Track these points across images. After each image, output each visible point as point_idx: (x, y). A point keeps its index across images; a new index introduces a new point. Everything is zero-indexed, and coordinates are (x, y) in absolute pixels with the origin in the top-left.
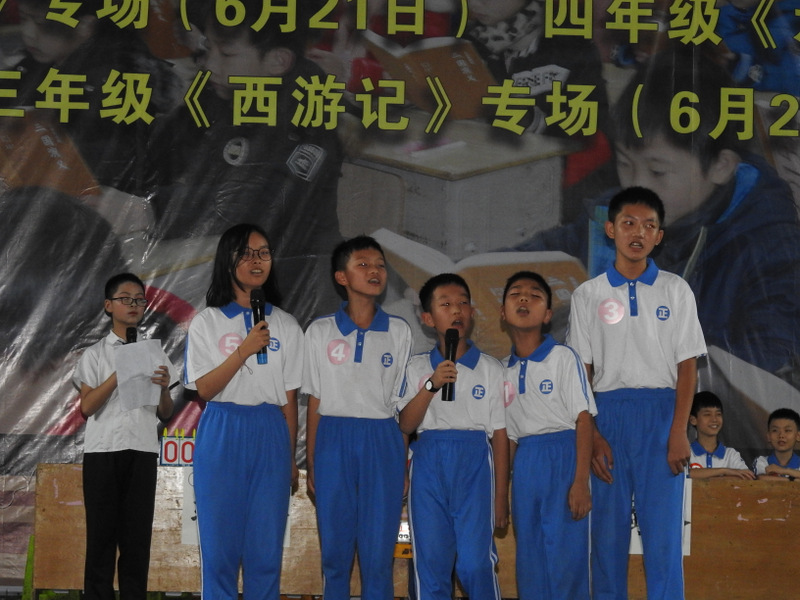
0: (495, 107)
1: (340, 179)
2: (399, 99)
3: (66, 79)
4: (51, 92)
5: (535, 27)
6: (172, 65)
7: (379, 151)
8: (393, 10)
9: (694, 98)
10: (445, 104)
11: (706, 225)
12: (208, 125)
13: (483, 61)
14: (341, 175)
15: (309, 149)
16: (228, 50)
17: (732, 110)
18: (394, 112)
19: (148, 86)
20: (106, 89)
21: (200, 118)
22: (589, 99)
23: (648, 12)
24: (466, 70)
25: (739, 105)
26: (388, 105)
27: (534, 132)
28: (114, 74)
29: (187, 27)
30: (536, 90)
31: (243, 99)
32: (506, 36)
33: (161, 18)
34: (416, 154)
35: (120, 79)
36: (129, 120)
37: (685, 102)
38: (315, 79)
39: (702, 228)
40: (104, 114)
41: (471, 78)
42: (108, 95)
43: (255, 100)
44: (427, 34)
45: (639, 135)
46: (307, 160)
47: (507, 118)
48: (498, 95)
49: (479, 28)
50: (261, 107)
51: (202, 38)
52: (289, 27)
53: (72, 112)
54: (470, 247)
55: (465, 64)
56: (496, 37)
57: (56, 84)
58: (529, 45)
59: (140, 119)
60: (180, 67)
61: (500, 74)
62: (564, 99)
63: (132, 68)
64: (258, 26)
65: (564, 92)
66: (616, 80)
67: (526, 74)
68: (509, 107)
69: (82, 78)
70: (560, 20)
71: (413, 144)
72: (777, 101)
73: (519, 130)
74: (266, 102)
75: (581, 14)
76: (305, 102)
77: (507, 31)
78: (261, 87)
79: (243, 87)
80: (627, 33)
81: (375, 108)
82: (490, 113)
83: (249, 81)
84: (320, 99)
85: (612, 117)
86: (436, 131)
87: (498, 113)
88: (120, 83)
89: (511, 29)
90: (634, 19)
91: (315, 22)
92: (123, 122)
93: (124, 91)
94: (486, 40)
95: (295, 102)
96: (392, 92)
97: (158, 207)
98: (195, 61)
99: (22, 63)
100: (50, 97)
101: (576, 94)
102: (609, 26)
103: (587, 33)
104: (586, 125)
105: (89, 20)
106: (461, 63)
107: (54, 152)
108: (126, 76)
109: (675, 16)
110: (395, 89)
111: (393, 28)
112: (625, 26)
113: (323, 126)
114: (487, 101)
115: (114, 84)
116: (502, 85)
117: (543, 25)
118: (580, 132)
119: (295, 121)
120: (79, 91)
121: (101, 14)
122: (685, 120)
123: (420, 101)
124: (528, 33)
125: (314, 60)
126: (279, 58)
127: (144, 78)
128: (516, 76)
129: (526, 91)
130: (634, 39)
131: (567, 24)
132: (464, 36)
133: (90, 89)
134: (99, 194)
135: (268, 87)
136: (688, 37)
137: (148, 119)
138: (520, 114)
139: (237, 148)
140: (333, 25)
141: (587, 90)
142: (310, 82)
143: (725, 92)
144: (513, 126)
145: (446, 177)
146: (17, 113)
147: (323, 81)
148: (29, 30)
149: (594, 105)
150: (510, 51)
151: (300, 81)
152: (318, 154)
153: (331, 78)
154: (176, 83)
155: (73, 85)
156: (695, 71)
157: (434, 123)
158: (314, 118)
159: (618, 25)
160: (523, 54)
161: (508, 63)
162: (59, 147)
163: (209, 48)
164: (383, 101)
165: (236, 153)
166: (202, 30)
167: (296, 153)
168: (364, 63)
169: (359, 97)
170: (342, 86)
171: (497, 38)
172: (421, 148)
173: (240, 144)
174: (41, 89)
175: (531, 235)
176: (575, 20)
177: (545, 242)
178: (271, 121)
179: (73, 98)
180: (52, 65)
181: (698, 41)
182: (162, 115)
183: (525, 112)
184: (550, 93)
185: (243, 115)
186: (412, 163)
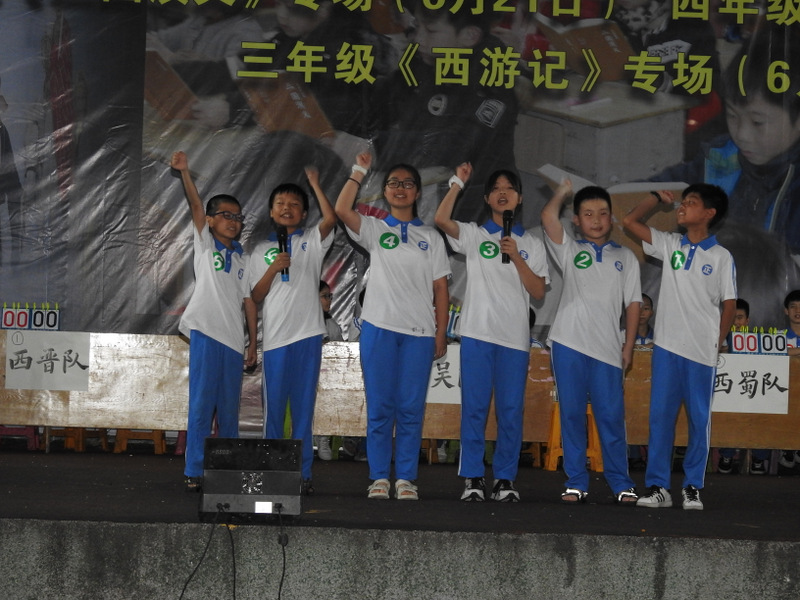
0: (634, 72)
1: (516, 127)
2: (561, 66)
3: (310, 49)
4: (298, 59)
5: (665, 11)
6: (389, 39)
7: (546, 105)
9: (785, 66)
10: (596, 70)
11: (793, 163)
12: (416, 85)
13: (625, 37)
14: (517, 123)
15: (493, 103)
16: (432, 27)
18: (557, 76)
19: (371, 55)
20: (339, 56)
21: (411, 79)
22: (705, 66)
24: (613, 44)
26: (553, 70)
27: (663, 91)
28: (346, 46)
29: (401, 10)
30: (666, 59)
31: (443, 65)
32: (643, 18)
33: (382, 3)
34: (574, 108)
35: (350, 49)
36: (357, 81)
37: (779, 69)
38: (498, 50)
39: (791, 166)
40: (338, 76)
41: (616, 50)
42: (341, 61)
43: (452, 65)
44: (583, 16)
45: (744, 94)
46: (491, 112)
47: (643, 81)
48: (636, 63)
49: (622, 12)
50: (456, 71)
51: (413, 18)
52: (478, 10)
53: (314, 75)
54: (614, 178)
55: (612, 39)
56: (635, 18)
57: (302, 53)
58: (660, 25)
59: (365, 80)
60: (396, 40)
61: (638, 48)
62: (686, 66)
63: (360, 42)
64: (455, 9)
65: (686, 61)
66: (726, 52)
67: (658, 47)
68: (645, 72)
69: (321, 49)
70: (684, 6)
71: (571, 100)
73: (652, 90)
74: (461, 67)
75: (700, 1)
76: (490, 67)
77: (644, 14)
78: (456, 56)
79: (443, 56)
80: (735, 16)
81: (543, 72)
82: (630, 77)
83: (448, 51)
84: (501, 65)
85: (723, 80)
86: (589, 90)
87: (636, 77)
88: (350, 52)
89: (647, 12)
90: (740, 5)
91: (498, 6)
92: (352, 82)
93: (353, 58)
94: (628, 21)
95: (482, 68)
96: (556, 60)
97: (379, 146)
98: (407, 36)
99: (276, 37)
100: (297, 63)
101: (696, 62)
102: (722, 10)
103: (704, 16)
104: (703, 86)
105: (326, 4)
106: (608, 38)
107: (300, 105)
108: (354, 47)
109: (772, 3)
110: (558, 58)
111: (557, 11)
112: (734, 11)
113: (503, 85)
114: (628, 67)
115: (346, 53)
116: (639, 55)
117: (670, 10)
118: (699, 91)
119: (483, 82)
122: (778, 83)
123: (577, 67)
124: (659, 15)
125: (497, 36)
126: (471, 34)
127: (368, 49)
128: (650, 48)
129: (657, 60)
130: (740, 20)
131: (689, 9)
132: (610, 18)
133: (327, 57)
134: (333, 136)
135: (462, 56)
136: (781, 19)
137: (371, 80)
139: (439, 102)
140: (511, 9)
141: (704, 59)
142: (494, 52)
144: (647, 87)
145: (596, 125)
146: (273, 75)
147: (504, 51)
149: (709, 71)
150: (646, 29)
151: (487, 51)
152: (499, 107)
153: (510, 49)
154: (392, 53)
155: (315, 54)
156: (786, 45)
157: (588, 84)
158: (497, 79)
159: (727, 10)
160: (656, 32)
161: (644, 38)
162: (304, 101)
163: (418, 26)
164: (550, 67)
165: (437, 106)
166: (412, 12)
167: (483, 106)
168: (535, 38)
169: (531, 64)
170: (518, 55)
171: (636, 20)
172: (578, 103)
173: (440, 99)
174: (290, 57)
175: (660, 170)
176: (695, 5)
177: (671, 175)
178: (464, 81)
179: (315, 64)
180: (299, 38)
181: (789, 23)
182: (381, 77)
183: (656, 76)
184: (676, 61)
185: (443, 77)
186: (571, 114)
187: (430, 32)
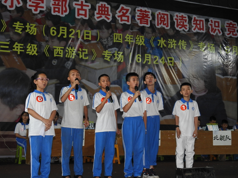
0: (105, 55)
2: (87, 53)
4: (16, 47)
5: (112, 40)
6: (41, 43)
7: (83, 63)
8: (85, 35)
9: (140, 56)
10: (95, 54)
12: (49, 56)
13: (102, 46)
14: (75, 68)
15: (69, 62)
16: (53, 41)
17: (147, 58)
18: (86, 55)
19: (36, 47)
20: (28, 47)
21: (47, 55)
23: (132, 38)
24: (99, 48)
25: (149, 57)
26: (84, 54)
27: (112, 61)
28: (29, 44)
29: (45, 35)
30: (112, 52)
31: (56, 51)
32: (106, 41)
33: (39, 33)
34: (90, 64)
35: (30, 45)
36: (33, 54)
38: (70, 48)
40: (27, 53)
41: (100, 49)
42: (28, 49)
43: (58, 51)
44: (92, 40)
45: (131, 62)
46: (69, 65)
47: (107, 58)
49: (102, 39)
50: (60, 53)
51: (48, 38)
52: (65, 37)
53: (20, 52)
56: (105, 41)
57: (17, 46)
58: (111, 44)
59: (35, 54)
61: (105, 49)
62: (117, 55)
63: (33, 43)
64: (59, 36)
65: (117, 53)
66: (127, 51)
67: (110, 49)
68: (107, 56)
69: (23, 45)
70: (116, 39)
71: (89, 62)
72: (155, 57)
74: (61, 52)
75: (120, 38)
76: (68, 52)
78: (60, 49)
79: (56, 49)
81: (82, 54)
82: (104, 57)
83: (57, 47)
84: (71, 52)
85: (126, 58)
86: (94, 60)
88: (30, 46)
90: (130, 40)
91: (70, 36)
92: (31, 55)
93: (31, 48)
94: (103, 42)
96: (85, 51)
99: (10, 41)
100: (16, 48)
101: (120, 54)
102: (125, 41)
103: (121, 42)
105: (24, 32)
106: (98, 46)
107: (17, 60)
108: (32, 45)
109: (137, 39)
111: (85, 38)
112: (128, 41)
113: (72, 57)
114: (103, 54)
116: (106, 51)
118: (120, 61)
119: (66, 56)
120: (22, 48)
121: (26, 31)
122: (139, 60)
123: (90, 54)
124: (111, 41)
125: (70, 44)
126: (63, 43)
127: (35, 46)
128: (108, 49)
129: (110, 52)
130: (130, 43)
131: (118, 40)
132: (98, 41)
133: (24, 47)
134: (26, 70)
135: (61, 49)
136: (139, 44)
138: (109, 57)
142: (69, 48)
143: (146, 55)
145: (96, 69)
146: (9, 51)
147: (72, 48)
148: (11, 33)
149: (123, 56)
150: (107, 44)
152: (71, 63)
153: (73, 48)
154: (42, 47)
155: (21, 46)
156: (140, 50)
157: (93, 58)
158: (70, 56)
159: (127, 40)
160: (110, 45)
161: (107, 47)
163: (49, 40)
166: (48, 36)
168: (80, 45)
169: (79, 52)
170: (76, 50)
171: (105, 42)
172: (91, 63)
173: (55, 61)
174: (14, 46)
176: (119, 39)
177: (114, 83)
178: (62, 56)
179: (21, 49)
180: (16, 41)
182: (39, 54)
184: (115, 53)
185: (56, 54)
186: (89, 66)
187: (52, 42)
